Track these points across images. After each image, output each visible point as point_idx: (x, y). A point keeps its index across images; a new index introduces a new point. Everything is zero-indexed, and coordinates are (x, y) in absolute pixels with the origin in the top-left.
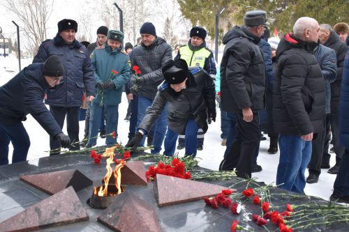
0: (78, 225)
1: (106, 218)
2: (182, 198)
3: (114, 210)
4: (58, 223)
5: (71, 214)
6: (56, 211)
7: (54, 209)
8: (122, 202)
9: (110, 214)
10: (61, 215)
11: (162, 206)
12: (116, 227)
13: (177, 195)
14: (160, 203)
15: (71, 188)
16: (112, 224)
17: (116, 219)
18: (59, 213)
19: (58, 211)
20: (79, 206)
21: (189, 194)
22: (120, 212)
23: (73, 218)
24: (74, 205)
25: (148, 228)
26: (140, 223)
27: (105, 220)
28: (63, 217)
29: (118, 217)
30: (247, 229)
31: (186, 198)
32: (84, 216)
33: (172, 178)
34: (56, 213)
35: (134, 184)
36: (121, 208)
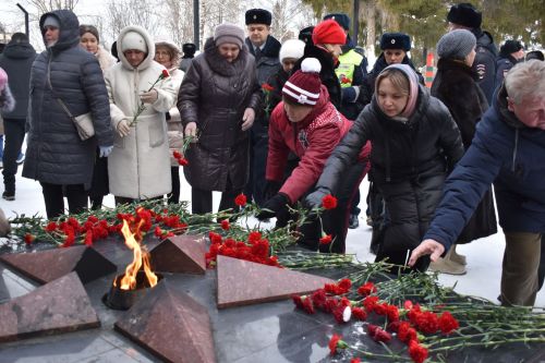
0: (81, 335)
1: (128, 323)
2: (258, 295)
3: (140, 312)
4: (50, 330)
5: (71, 316)
6: (47, 310)
7: (44, 307)
8: (154, 299)
9: (134, 317)
10: (55, 317)
11: (223, 308)
12: (141, 338)
13: (249, 291)
14: (220, 302)
15: (75, 274)
16: (136, 334)
17: (142, 326)
18: (51, 315)
19: (50, 310)
20: (86, 304)
21: (269, 289)
22: (150, 315)
23: (74, 322)
24: (78, 301)
25: (191, 341)
26: (178, 333)
27: (125, 327)
28: (58, 320)
29: (146, 323)
30: (356, 348)
31: (264, 296)
32: (92, 319)
33: (243, 262)
34: (46, 314)
35: (183, 272)
36: (152, 308)
